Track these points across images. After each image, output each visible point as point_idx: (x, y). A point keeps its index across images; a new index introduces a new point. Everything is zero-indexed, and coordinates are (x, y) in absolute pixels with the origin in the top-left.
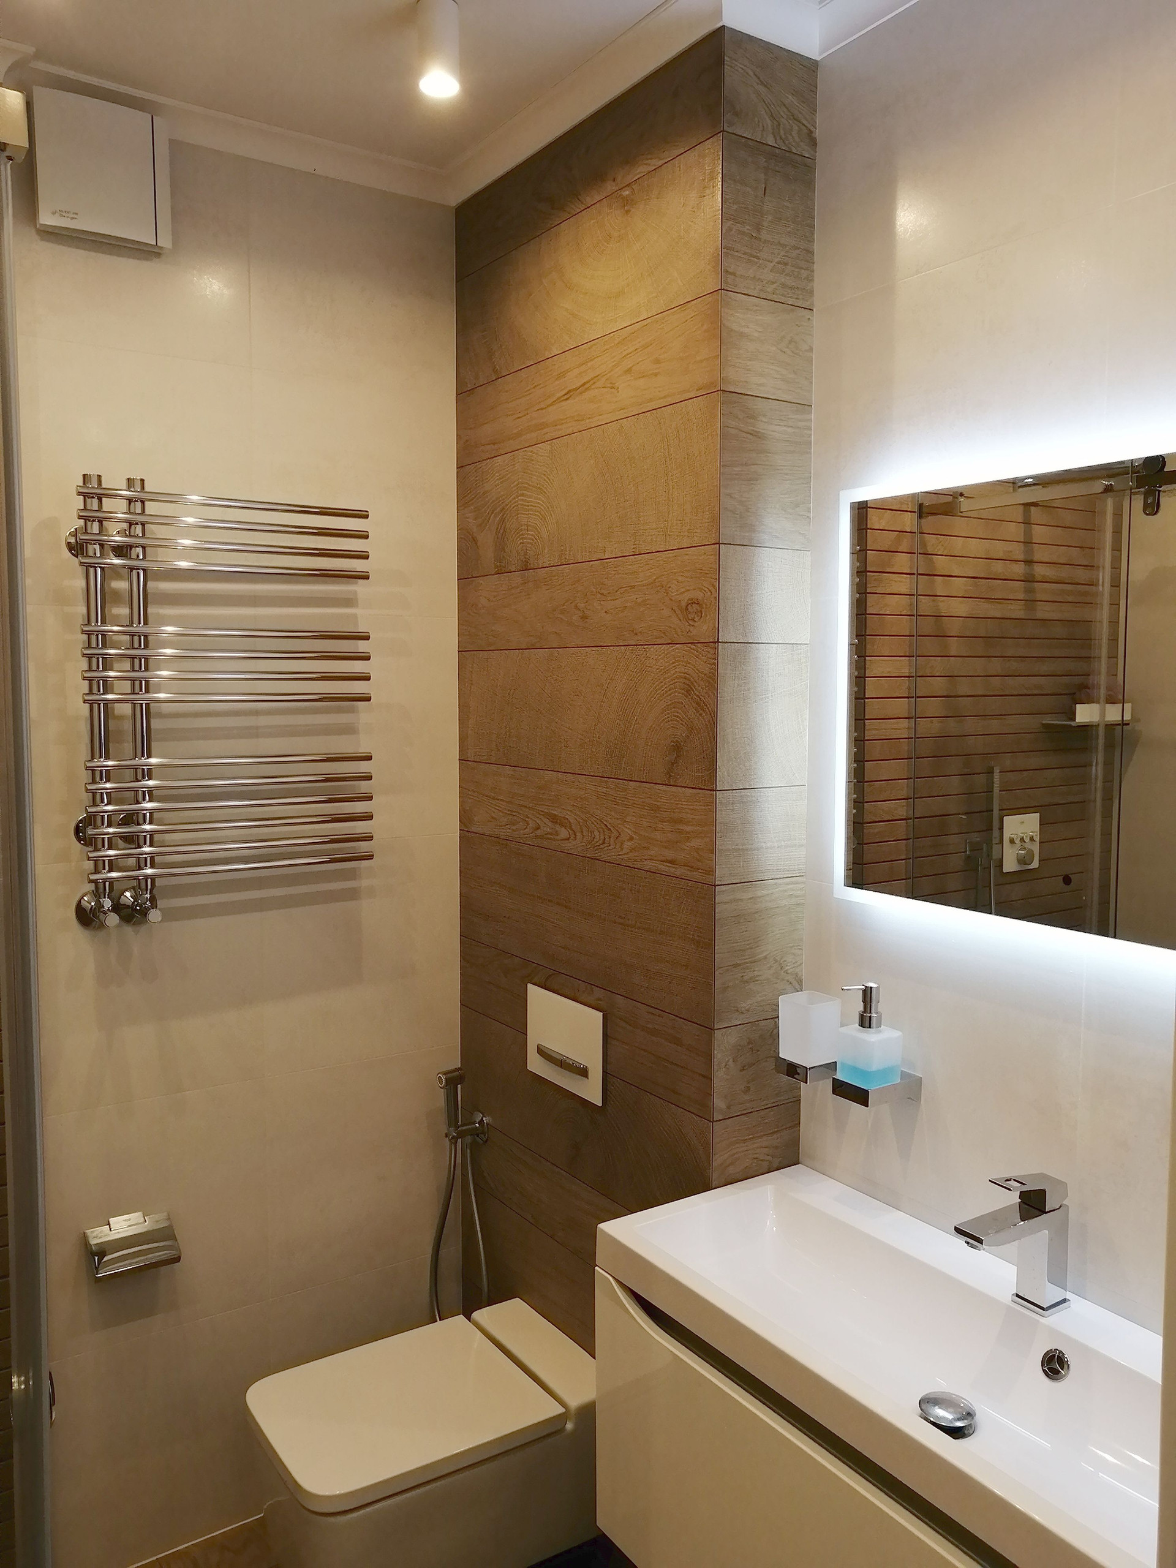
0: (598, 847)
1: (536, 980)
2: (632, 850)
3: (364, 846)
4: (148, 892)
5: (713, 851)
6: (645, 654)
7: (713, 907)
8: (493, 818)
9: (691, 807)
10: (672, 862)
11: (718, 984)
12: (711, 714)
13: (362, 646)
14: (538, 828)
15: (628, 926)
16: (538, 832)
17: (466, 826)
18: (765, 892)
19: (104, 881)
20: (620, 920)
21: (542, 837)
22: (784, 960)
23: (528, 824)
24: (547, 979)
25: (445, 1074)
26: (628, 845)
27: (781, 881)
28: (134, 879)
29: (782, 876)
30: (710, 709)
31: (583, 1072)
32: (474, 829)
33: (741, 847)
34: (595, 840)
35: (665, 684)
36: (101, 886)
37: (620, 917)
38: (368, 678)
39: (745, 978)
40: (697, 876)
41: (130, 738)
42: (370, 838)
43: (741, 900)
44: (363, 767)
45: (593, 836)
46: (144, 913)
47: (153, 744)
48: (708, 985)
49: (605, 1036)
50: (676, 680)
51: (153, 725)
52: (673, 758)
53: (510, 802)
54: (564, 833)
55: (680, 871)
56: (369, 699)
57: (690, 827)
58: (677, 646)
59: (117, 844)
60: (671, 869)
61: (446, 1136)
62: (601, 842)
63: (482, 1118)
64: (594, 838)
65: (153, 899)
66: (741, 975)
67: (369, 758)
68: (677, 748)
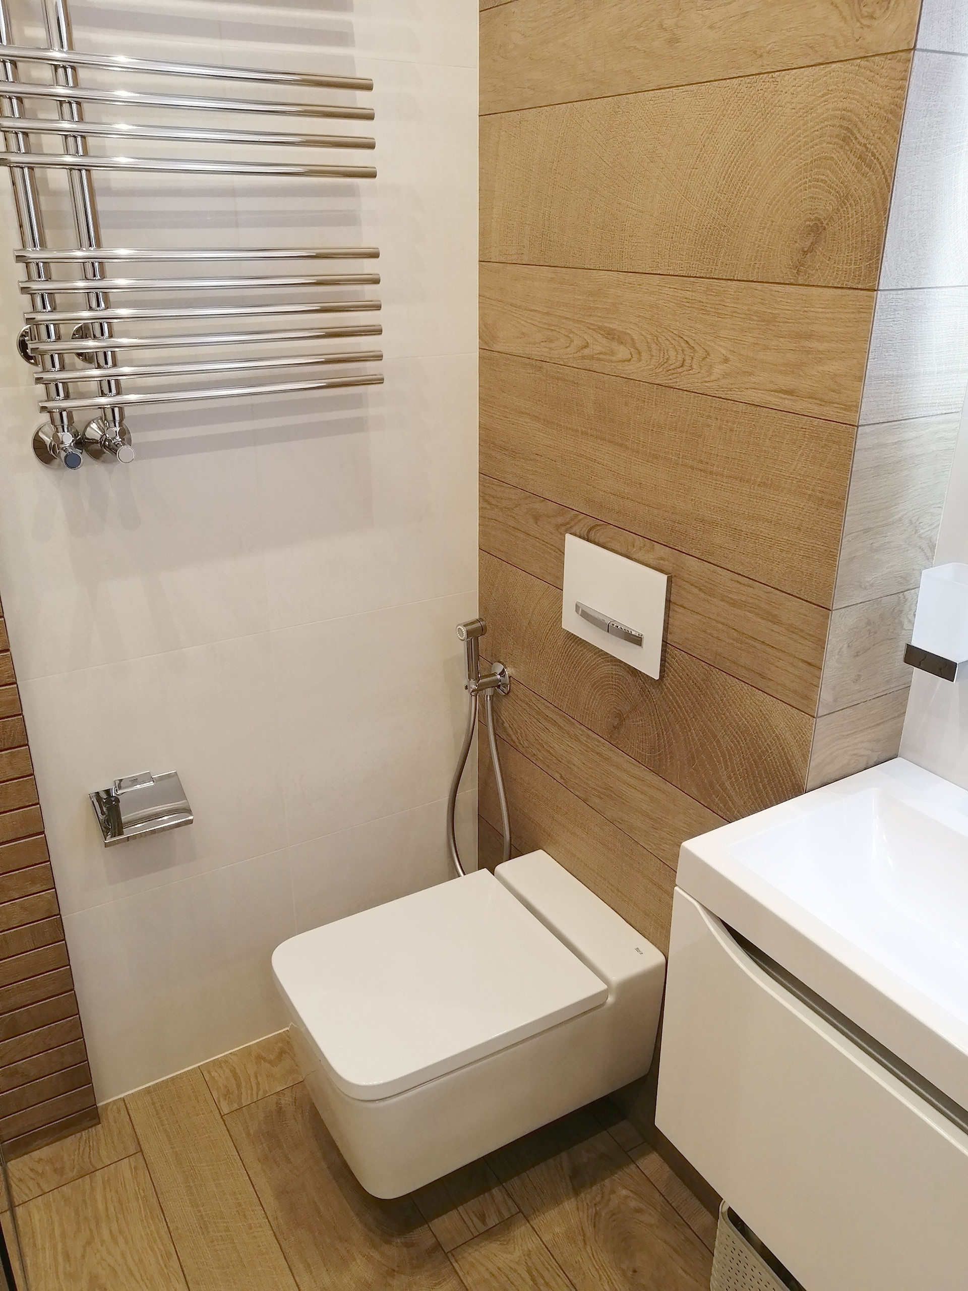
0: (673, 371)
1: (576, 529)
2: (725, 375)
3: (370, 368)
4: (117, 424)
5: (861, 378)
6: (773, 86)
7: (850, 455)
8: (523, 334)
9: (830, 315)
10: (790, 392)
11: (844, 554)
12: (884, 172)
13: (361, 99)
14: (586, 346)
15: (711, 473)
16: (586, 351)
17: (486, 343)
18: (914, 434)
19: (62, 410)
20: (700, 466)
21: (592, 358)
22: (920, 521)
23: (572, 341)
24: (590, 530)
25: (464, 626)
26: (719, 370)
27: (934, 419)
28: (100, 408)
29: (935, 412)
30: (883, 164)
31: (637, 640)
32: (498, 347)
33: (895, 373)
34: (670, 362)
35: (805, 131)
36: (57, 416)
37: (701, 462)
38: (371, 146)
39: (876, 545)
40: (830, 412)
41: (72, 222)
42: (379, 357)
43: (885, 445)
44: (368, 267)
45: (666, 357)
46: (114, 450)
47: (103, 233)
48: (831, 557)
49: (668, 601)
50: (826, 123)
51: (100, 207)
52: (808, 244)
53: (548, 314)
54: (623, 352)
55: (800, 406)
56: (373, 175)
57: (826, 344)
58: (834, 65)
59: (73, 364)
60: (787, 402)
61: (466, 688)
62: (678, 364)
63: (504, 670)
64: (668, 359)
65: (123, 433)
66: (871, 542)
67: (375, 255)
68: (817, 229)
